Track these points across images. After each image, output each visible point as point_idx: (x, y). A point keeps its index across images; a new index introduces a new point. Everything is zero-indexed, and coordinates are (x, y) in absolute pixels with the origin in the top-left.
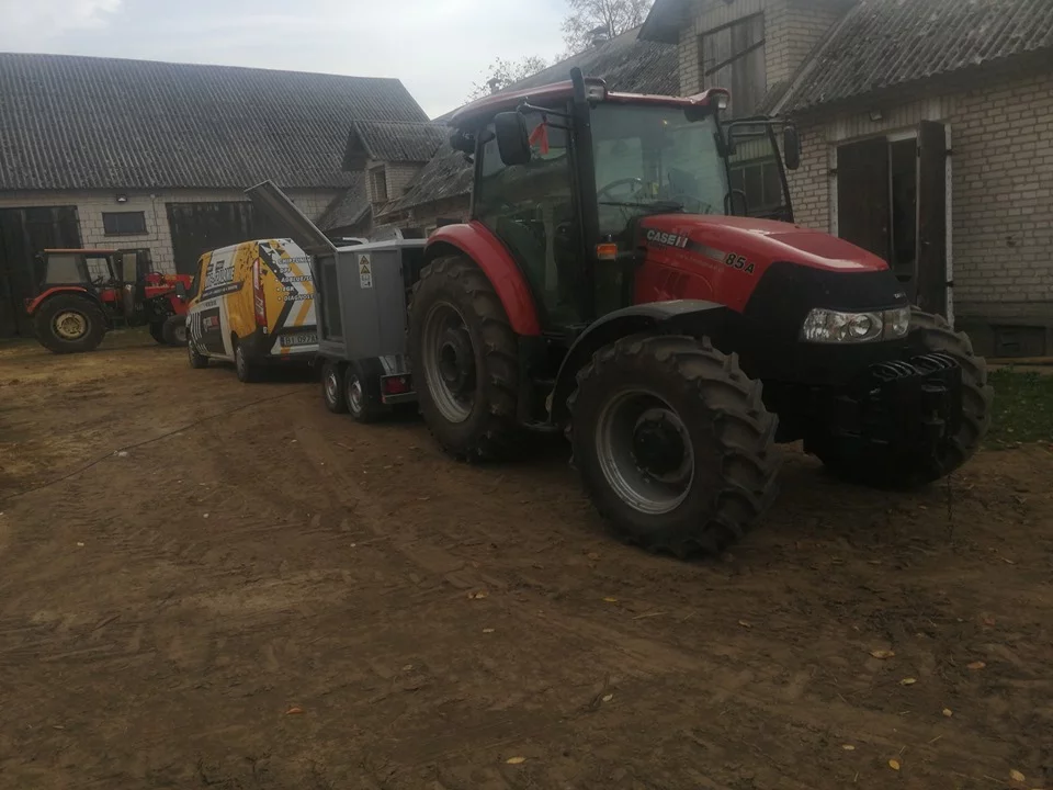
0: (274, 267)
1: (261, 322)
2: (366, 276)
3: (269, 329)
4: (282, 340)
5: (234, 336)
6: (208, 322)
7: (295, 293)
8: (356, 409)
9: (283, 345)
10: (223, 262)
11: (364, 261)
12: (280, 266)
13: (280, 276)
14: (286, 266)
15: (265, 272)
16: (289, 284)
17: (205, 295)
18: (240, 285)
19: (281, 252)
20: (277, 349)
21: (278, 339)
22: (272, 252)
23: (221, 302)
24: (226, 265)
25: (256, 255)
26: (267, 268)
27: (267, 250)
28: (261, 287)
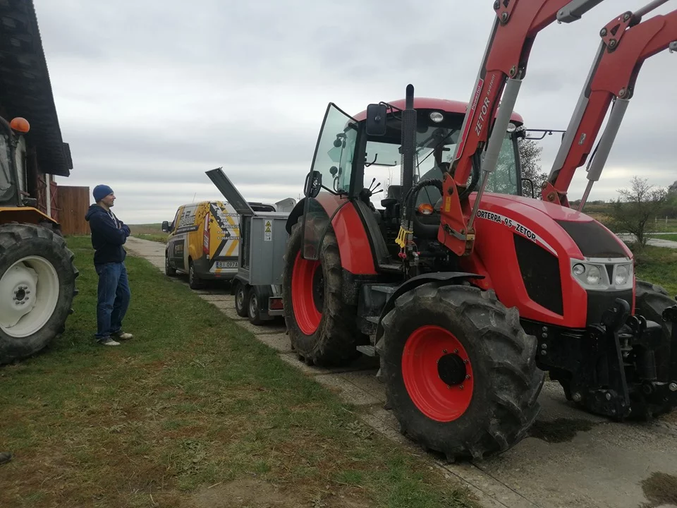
0: (217, 218)
1: (206, 252)
2: (268, 234)
3: (210, 256)
4: (217, 264)
5: (190, 258)
6: (178, 247)
7: (228, 235)
8: (253, 316)
9: (217, 267)
10: (190, 212)
11: (268, 225)
12: (221, 218)
13: (221, 224)
14: (225, 218)
15: (212, 221)
16: (225, 229)
17: (178, 231)
18: (197, 228)
19: (223, 209)
20: (214, 270)
21: (215, 263)
22: (218, 209)
23: (186, 237)
24: (191, 215)
25: (208, 210)
26: (213, 218)
27: (215, 207)
28: (209, 230)
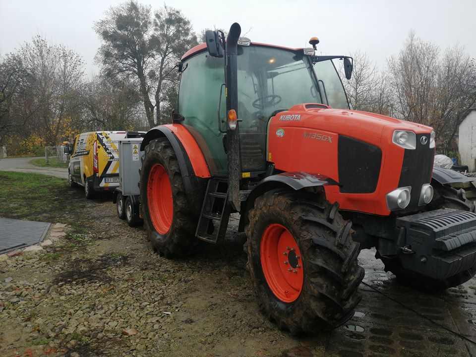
0: (103, 145)
1: (96, 171)
2: (136, 155)
3: (99, 174)
4: (105, 180)
5: (85, 175)
6: (76, 167)
7: (112, 158)
9: (106, 182)
10: (83, 140)
11: (135, 148)
12: (106, 144)
13: (106, 149)
14: (109, 144)
15: (99, 147)
16: (110, 153)
17: (76, 154)
18: (88, 152)
19: (107, 138)
20: (103, 184)
22: (103, 138)
23: (81, 159)
24: (84, 142)
25: (95, 139)
26: (100, 145)
27: (101, 136)
28: (97, 154)
